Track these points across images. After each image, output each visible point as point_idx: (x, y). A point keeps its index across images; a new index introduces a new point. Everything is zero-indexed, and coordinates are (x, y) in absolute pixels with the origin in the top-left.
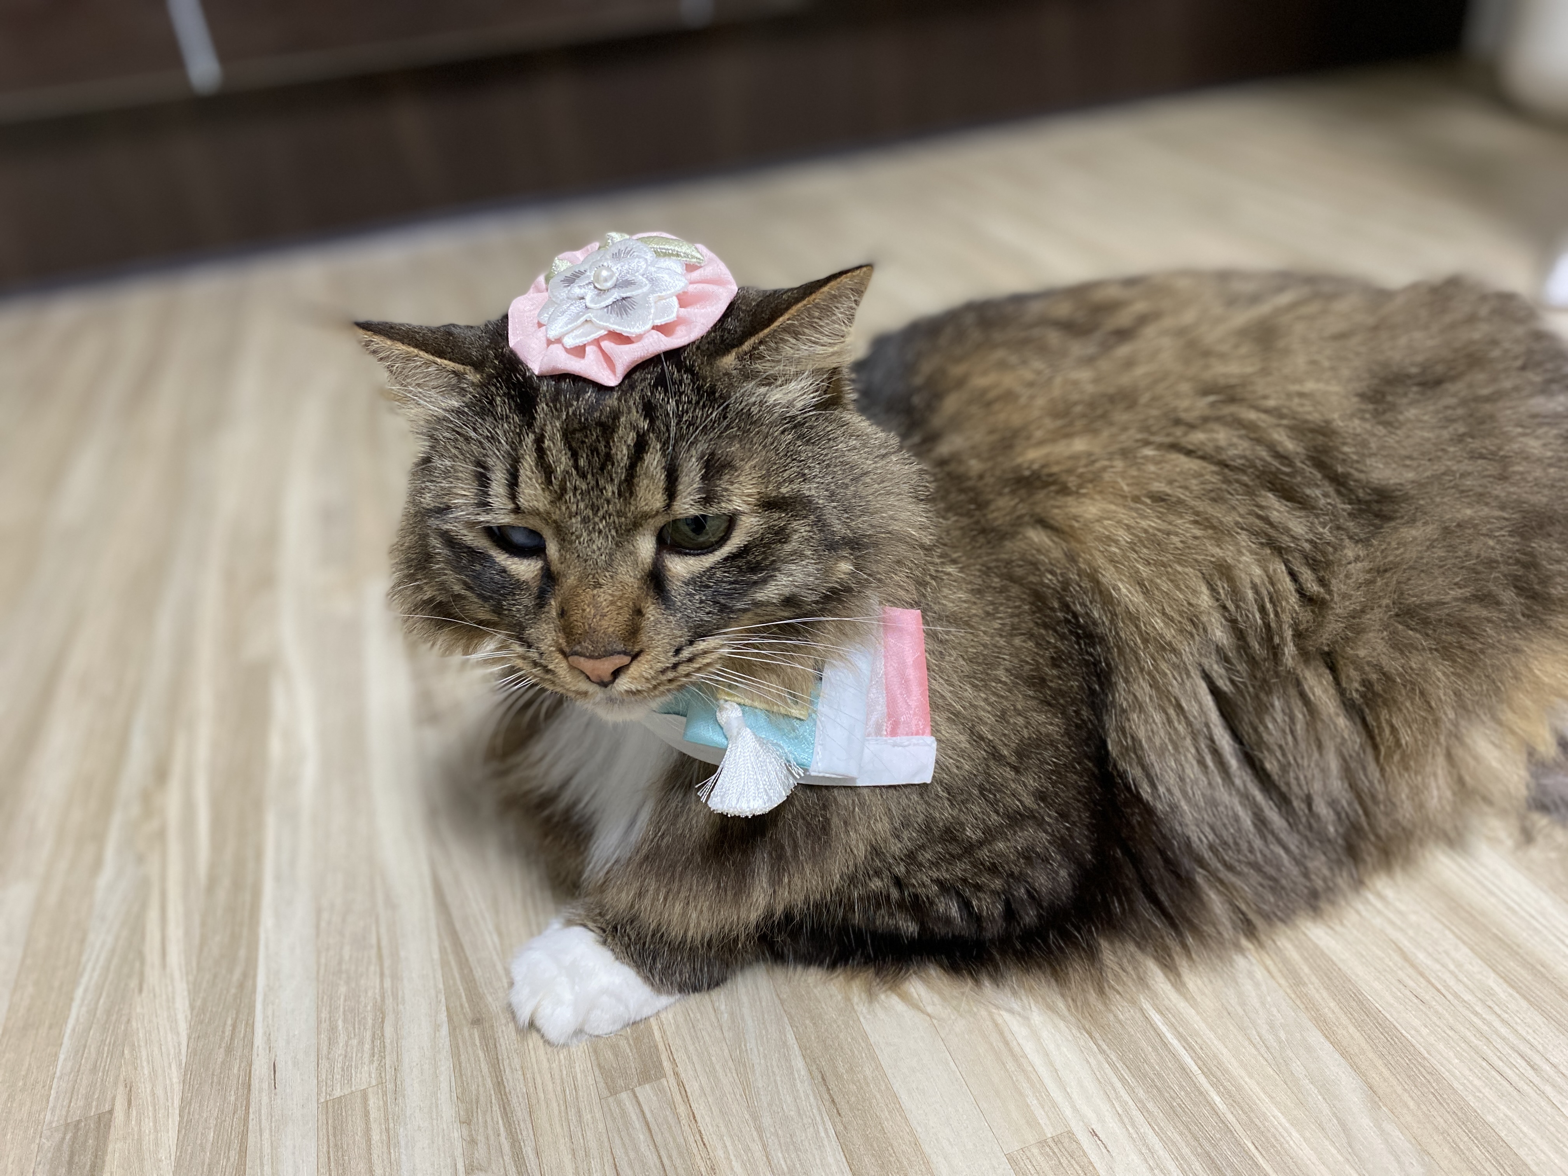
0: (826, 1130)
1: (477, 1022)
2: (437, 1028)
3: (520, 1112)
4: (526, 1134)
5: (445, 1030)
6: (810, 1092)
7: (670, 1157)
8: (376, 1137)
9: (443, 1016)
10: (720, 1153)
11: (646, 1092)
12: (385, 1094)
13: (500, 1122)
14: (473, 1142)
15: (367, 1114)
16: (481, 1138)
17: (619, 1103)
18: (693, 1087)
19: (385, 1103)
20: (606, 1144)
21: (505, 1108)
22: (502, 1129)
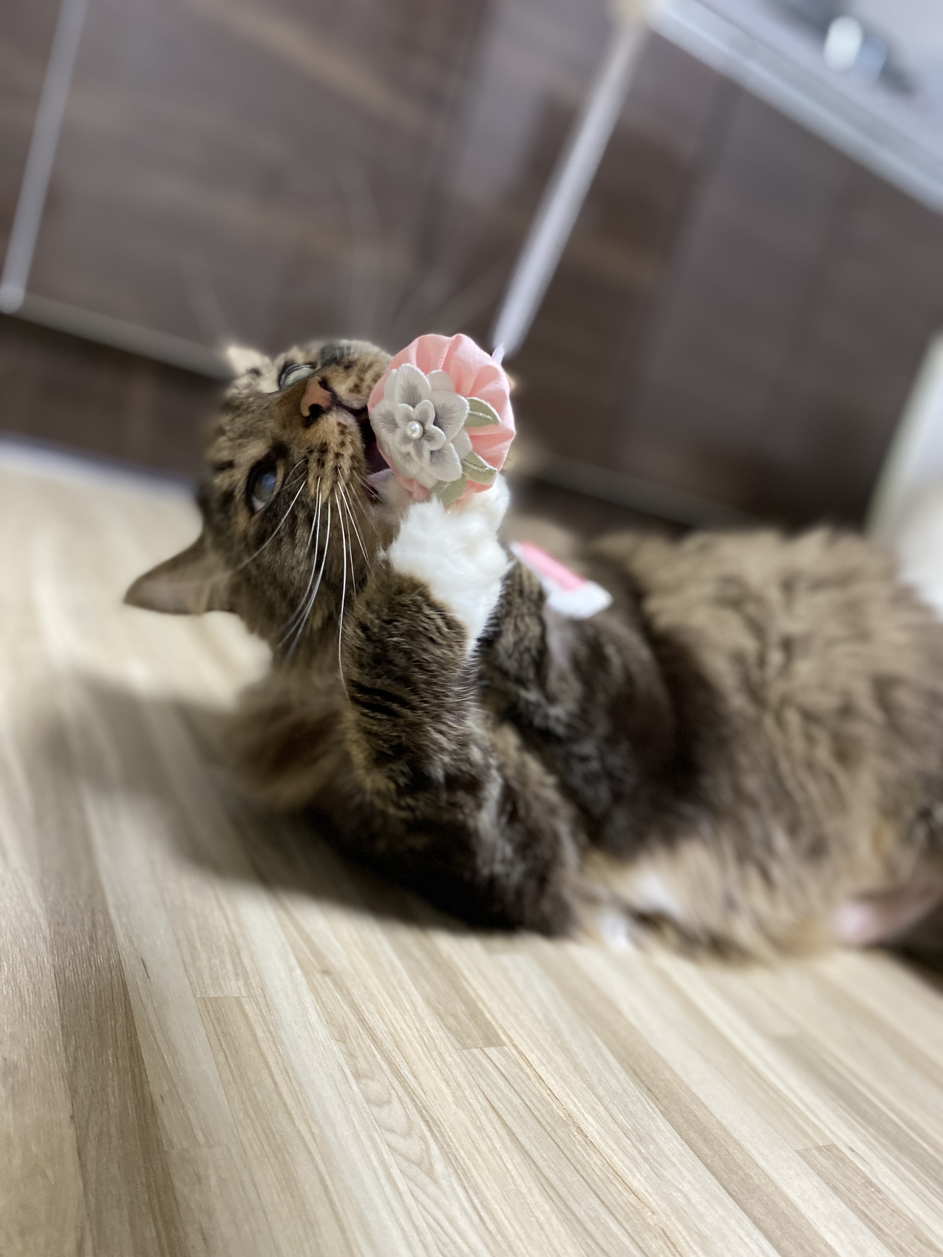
0: (651, 1108)
1: (326, 972)
2: (291, 969)
3: (388, 1044)
4: (399, 1060)
5: (298, 972)
6: (628, 1079)
7: (531, 1101)
8: (260, 1034)
9: (294, 962)
10: (572, 1107)
11: (492, 1052)
12: (258, 1004)
13: (373, 1047)
14: (352, 1056)
15: (245, 1016)
16: (358, 1054)
17: (474, 1056)
18: (531, 1057)
19: (261, 1011)
20: (473, 1082)
21: (373, 1038)
22: (376, 1053)
